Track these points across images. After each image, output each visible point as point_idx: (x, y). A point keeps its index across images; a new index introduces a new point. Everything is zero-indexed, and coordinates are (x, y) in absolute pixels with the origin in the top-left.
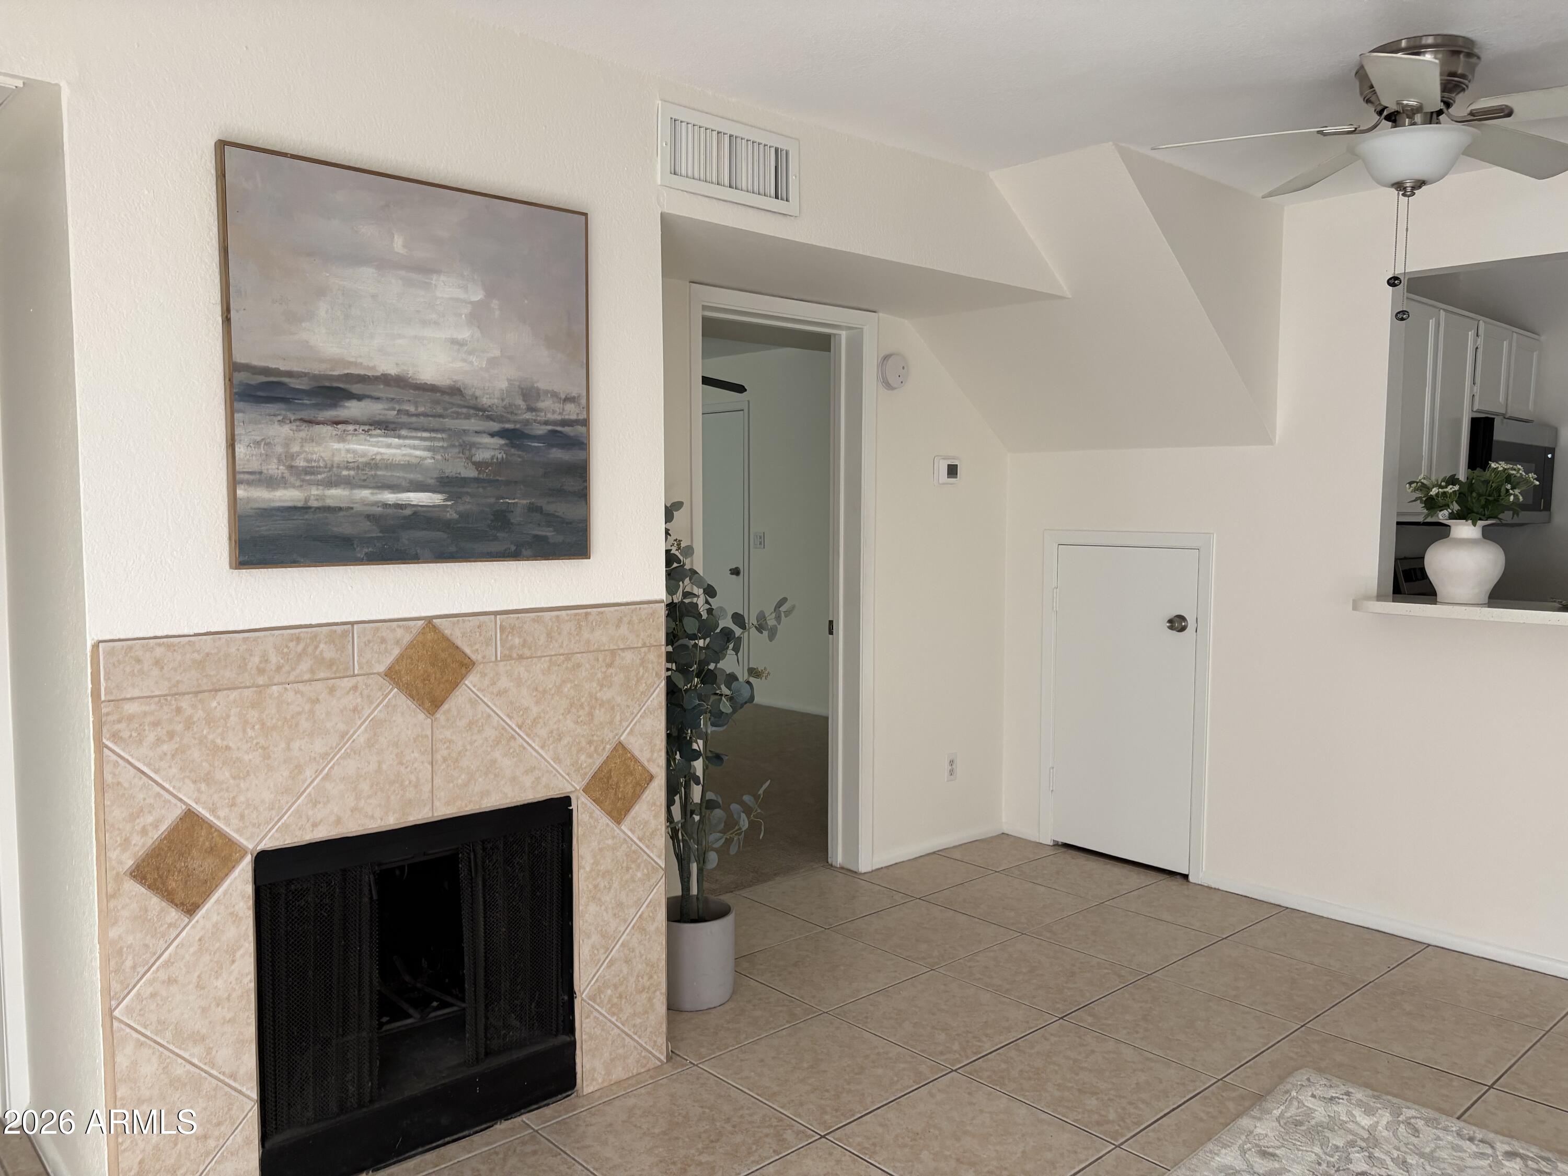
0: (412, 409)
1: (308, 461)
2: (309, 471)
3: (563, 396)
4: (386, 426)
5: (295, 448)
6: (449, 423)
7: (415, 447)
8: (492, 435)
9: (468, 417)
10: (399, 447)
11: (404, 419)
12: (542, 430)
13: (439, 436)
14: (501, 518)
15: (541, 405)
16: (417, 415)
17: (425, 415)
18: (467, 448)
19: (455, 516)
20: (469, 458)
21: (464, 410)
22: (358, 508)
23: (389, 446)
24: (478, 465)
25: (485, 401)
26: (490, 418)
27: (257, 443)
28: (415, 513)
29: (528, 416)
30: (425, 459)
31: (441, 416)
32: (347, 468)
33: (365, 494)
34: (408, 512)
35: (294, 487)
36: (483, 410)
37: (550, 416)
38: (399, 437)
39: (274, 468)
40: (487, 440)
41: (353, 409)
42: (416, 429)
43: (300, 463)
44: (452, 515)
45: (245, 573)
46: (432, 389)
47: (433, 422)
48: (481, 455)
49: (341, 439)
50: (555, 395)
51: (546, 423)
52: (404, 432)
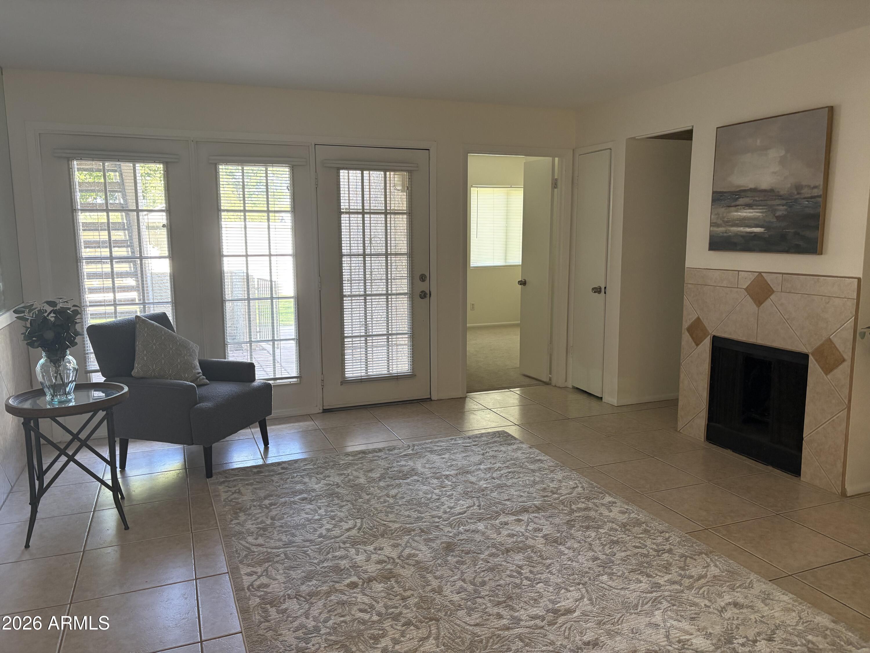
0: (757, 199)
1: (728, 219)
2: (727, 222)
3: (812, 186)
4: (749, 206)
5: (725, 215)
6: (769, 203)
7: (757, 212)
9: (775, 199)
10: (752, 213)
11: (755, 202)
13: (765, 207)
14: (783, 237)
15: (802, 191)
16: (759, 201)
17: (761, 200)
19: (767, 236)
20: (774, 215)
21: (774, 197)
22: (739, 233)
23: (750, 213)
24: (777, 217)
25: (782, 193)
26: (783, 199)
27: (716, 214)
28: (755, 235)
29: (797, 197)
30: (759, 216)
31: (766, 200)
32: (737, 221)
33: (741, 229)
34: (753, 234)
35: (724, 227)
36: (781, 196)
37: (806, 196)
38: (753, 209)
39: (720, 222)
40: (781, 207)
41: (741, 201)
42: (759, 206)
43: (726, 219)
44: (766, 236)
45: (711, 252)
46: (765, 191)
48: (778, 214)
49: (737, 211)
50: (809, 186)
52: (754, 207)
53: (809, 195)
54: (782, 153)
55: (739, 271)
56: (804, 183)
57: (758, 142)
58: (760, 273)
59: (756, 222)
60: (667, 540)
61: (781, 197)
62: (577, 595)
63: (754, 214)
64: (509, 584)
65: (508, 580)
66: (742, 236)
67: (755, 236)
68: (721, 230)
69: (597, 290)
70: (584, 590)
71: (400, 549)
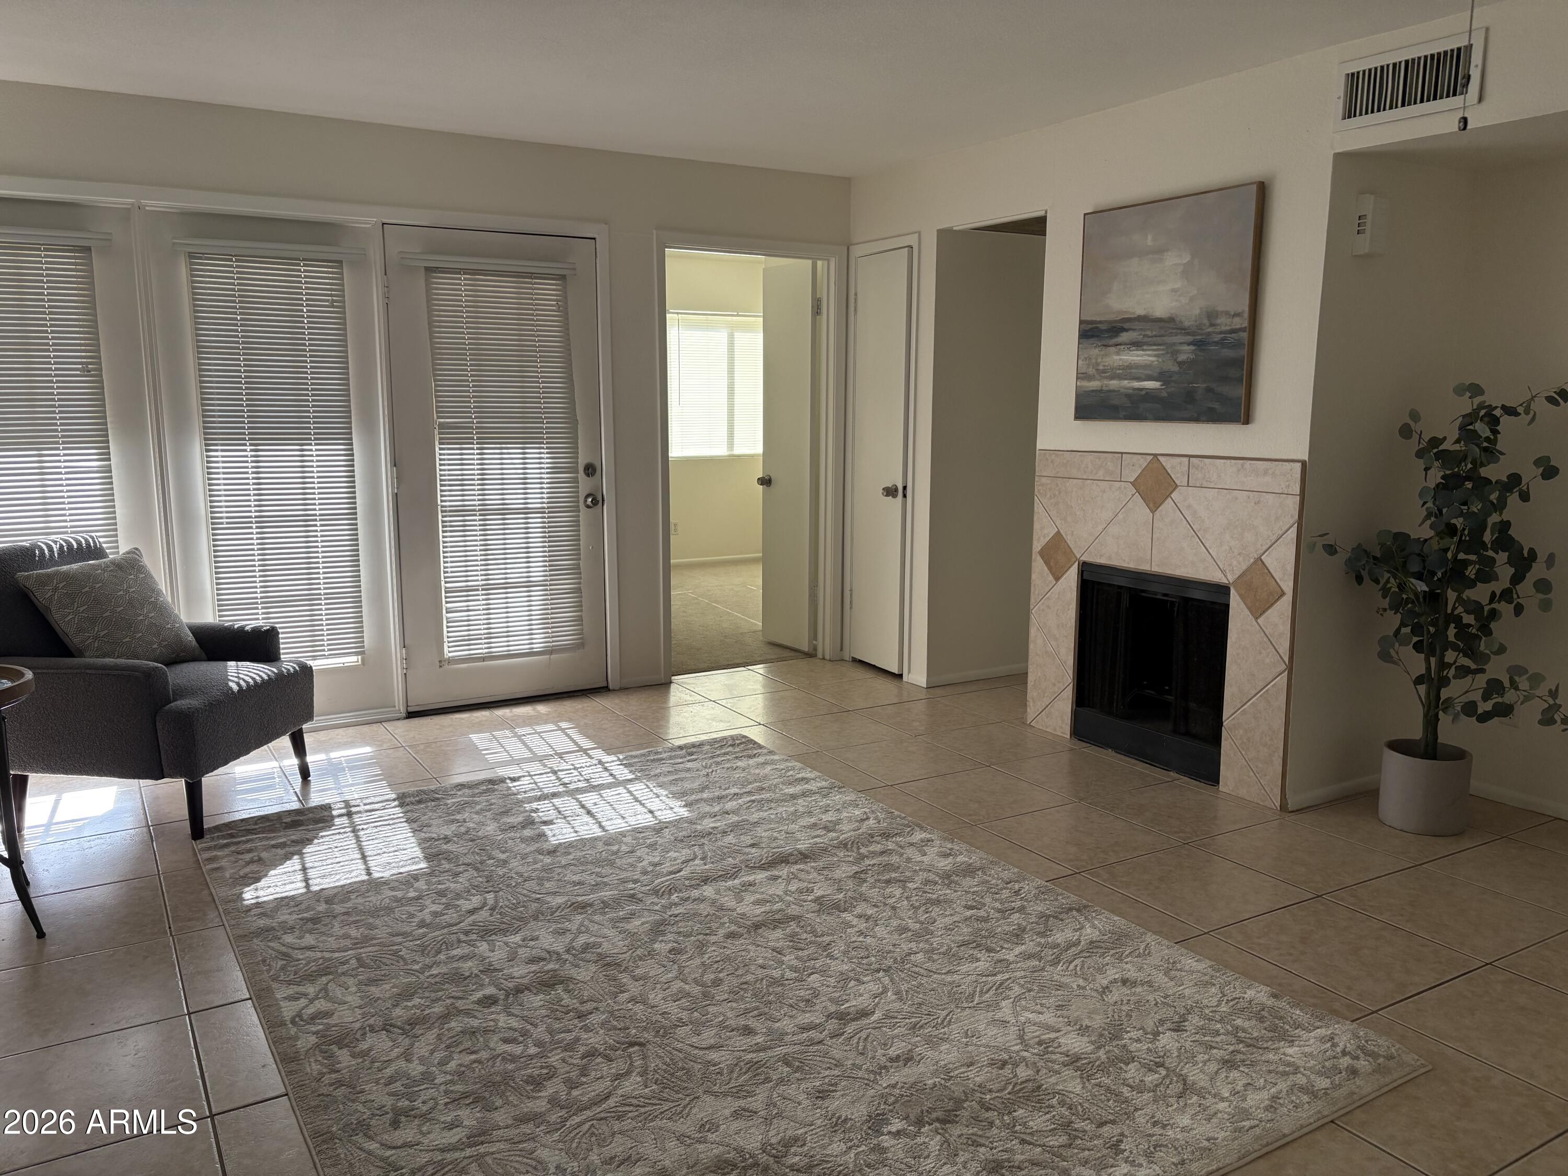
0: (1149, 333)
1: (1104, 366)
2: (1104, 371)
3: (1232, 313)
4: (1137, 345)
5: (1099, 360)
6: (1168, 340)
7: (1149, 356)
8: (1189, 344)
9: (1176, 335)
10: (1142, 356)
11: (1146, 340)
12: (1217, 338)
13: (1162, 347)
14: (1190, 397)
15: (1218, 321)
16: (1152, 337)
17: (1156, 336)
18: (1175, 353)
19: (1166, 395)
20: (1175, 360)
21: (1174, 331)
22: (1122, 390)
23: (1138, 356)
24: (1180, 364)
25: (1187, 324)
26: (1188, 334)
27: (1086, 359)
28: (1147, 393)
29: (1210, 330)
30: (1153, 362)
31: (1163, 336)
32: (1119, 369)
33: (1125, 383)
34: (1143, 392)
35: (1098, 380)
36: (1185, 329)
37: (1224, 328)
38: (1143, 350)
39: (1091, 371)
40: (1186, 348)
41: (1124, 337)
42: (1151, 345)
43: (1101, 368)
44: (1164, 394)
45: (1079, 422)
46: (1160, 320)
47: (1158, 340)
48: (1182, 357)
49: (1118, 354)
50: (1227, 313)
51: (1221, 333)
52: (1145, 347)
53: (1228, 328)
54: (1186, 258)
55: (1122, 453)
56: (1220, 308)
57: (1149, 241)
58: (1155, 455)
59: (1148, 372)
60: (1017, 893)
61: (1184, 331)
62: (875, 988)
63: (1146, 358)
64: (762, 979)
65: (760, 973)
66: (1128, 396)
67: (1148, 396)
68: (1094, 385)
69: (891, 492)
70: (886, 980)
71: (569, 937)
